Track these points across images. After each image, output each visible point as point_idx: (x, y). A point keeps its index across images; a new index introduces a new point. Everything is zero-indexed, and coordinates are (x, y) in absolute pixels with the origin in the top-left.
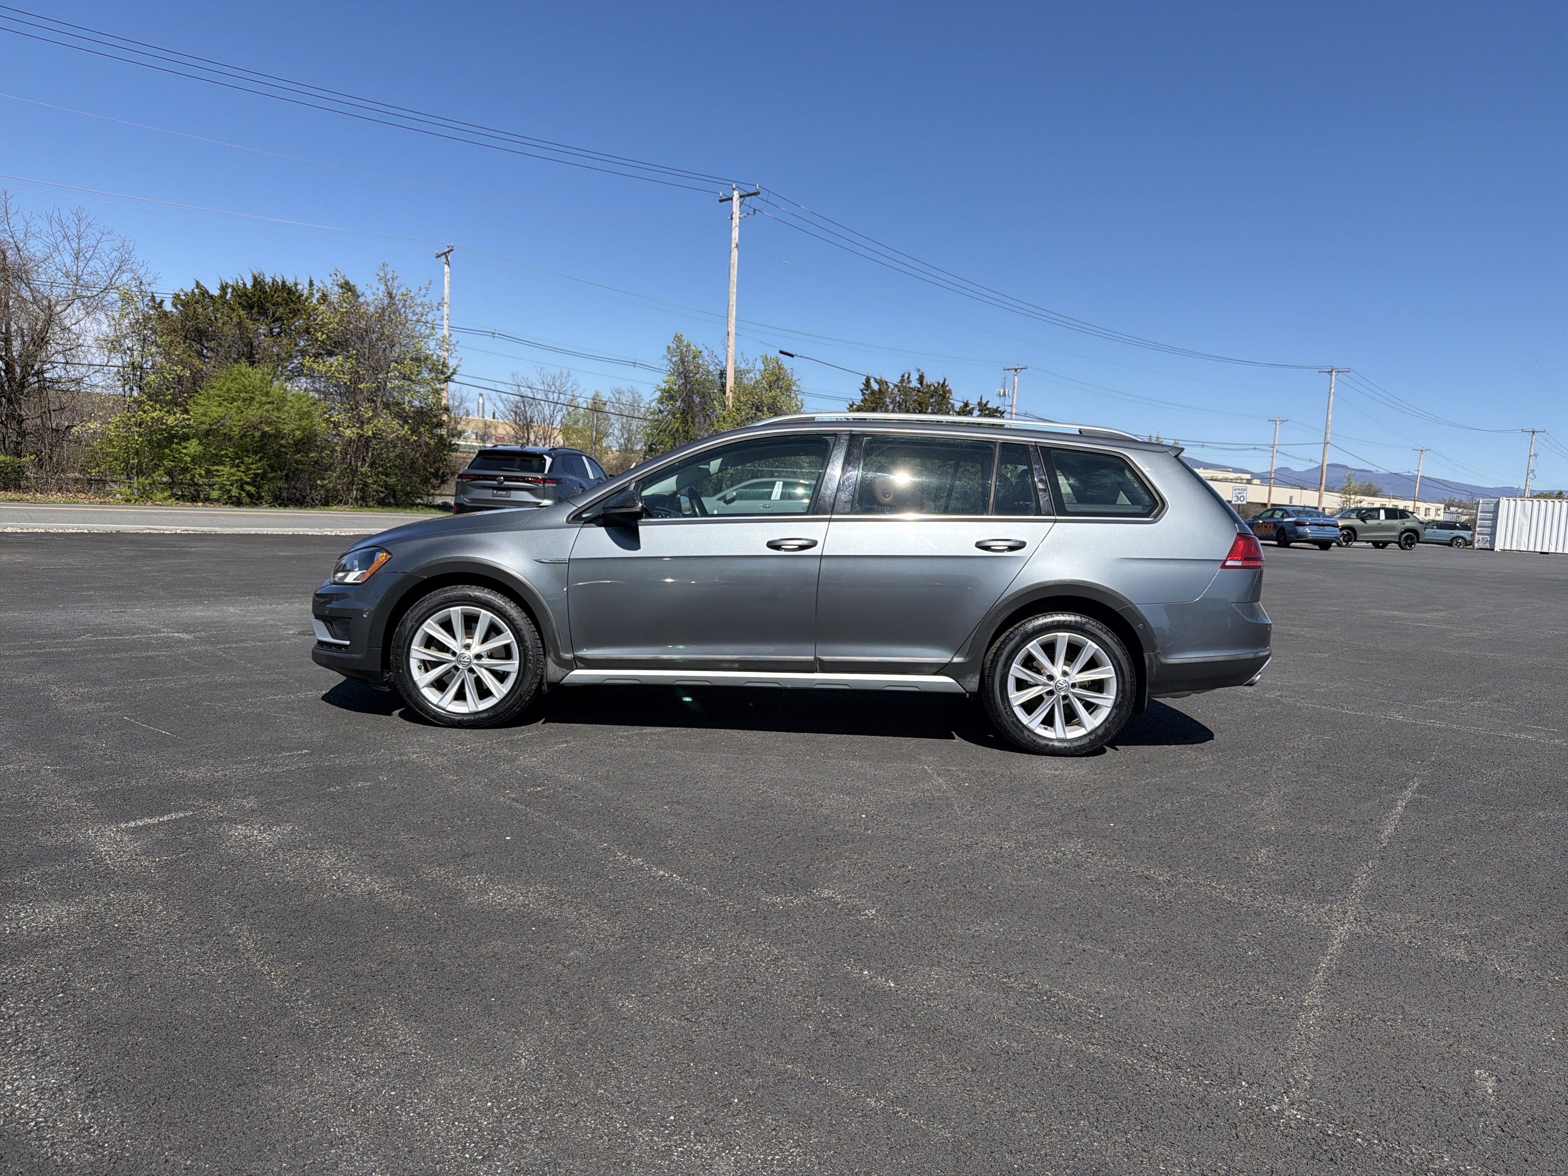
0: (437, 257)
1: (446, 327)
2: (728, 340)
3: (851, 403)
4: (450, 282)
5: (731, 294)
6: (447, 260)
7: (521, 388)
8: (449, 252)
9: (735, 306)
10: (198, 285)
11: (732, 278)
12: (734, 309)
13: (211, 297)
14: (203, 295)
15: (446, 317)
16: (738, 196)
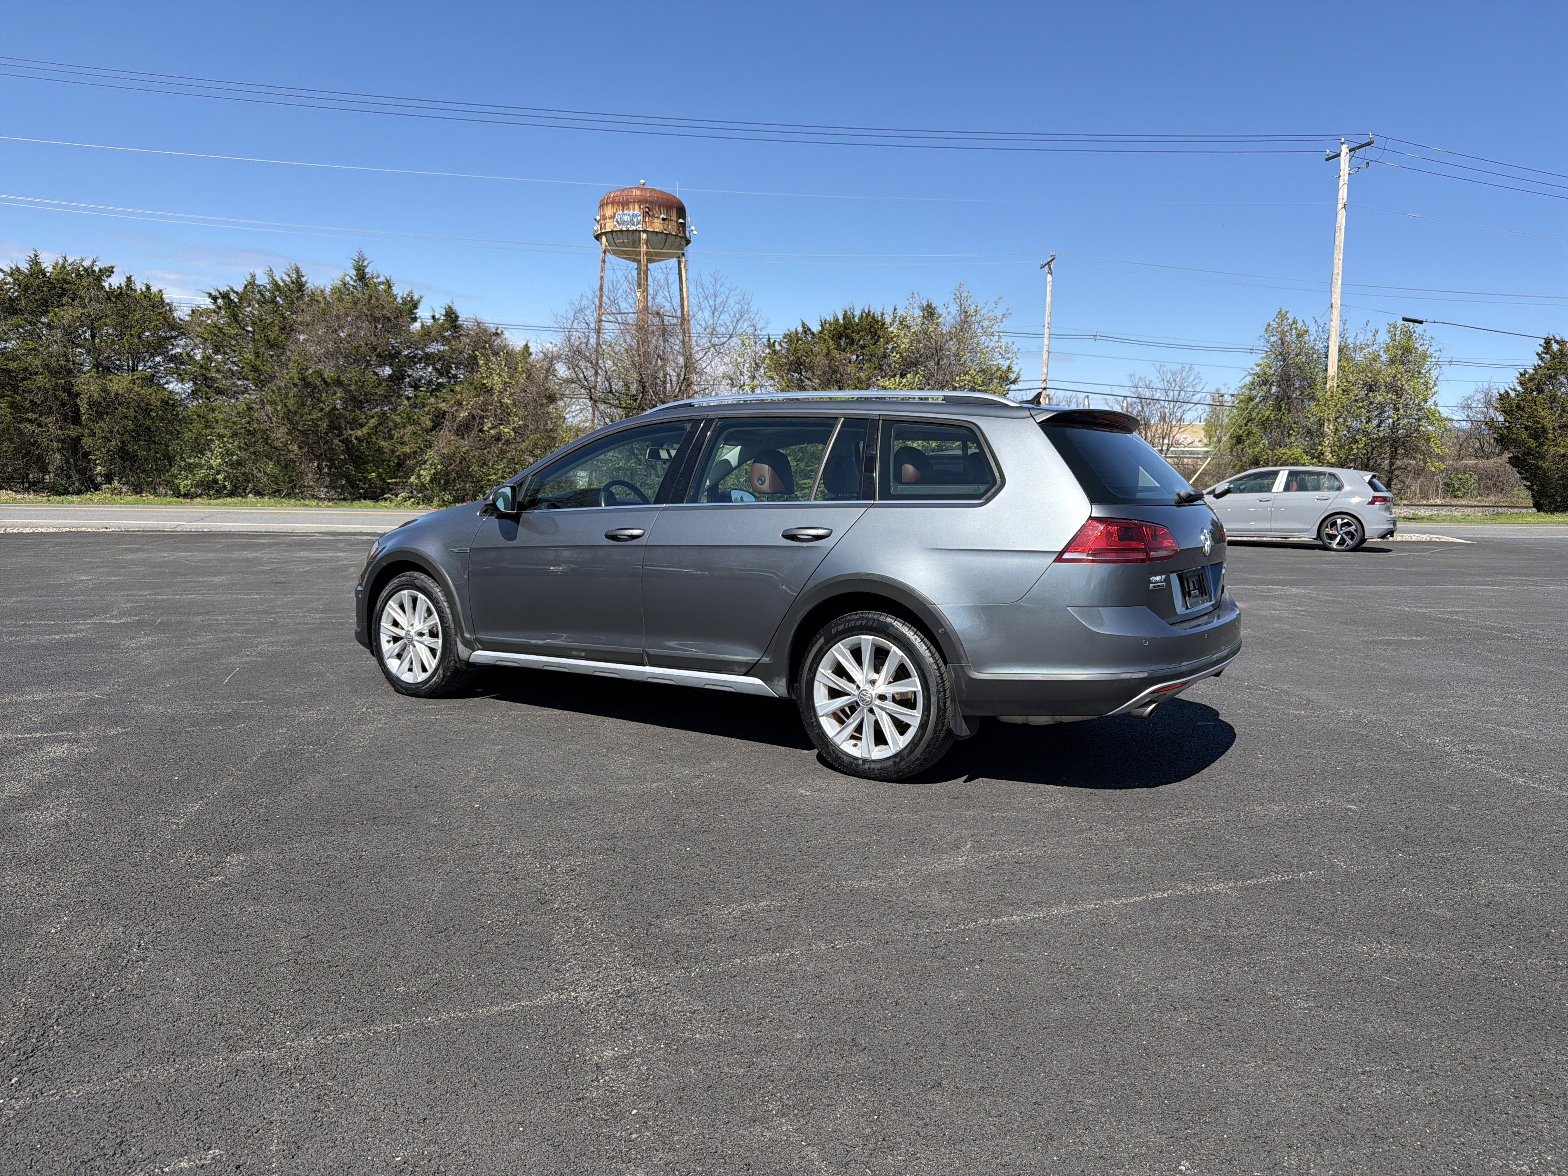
0: (1041, 268)
1: (1046, 335)
2: (1332, 313)
3: (1522, 371)
4: (1052, 291)
5: (1336, 261)
6: (1050, 269)
7: (1139, 389)
8: (1051, 261)
9: (1340, 274)
10: (804, 325)
11: (1337, 243)
12: (1340, 277)
13: (813, 333)
14: (805, 332)
15: (1047, 325)
16: (1347, 150)
